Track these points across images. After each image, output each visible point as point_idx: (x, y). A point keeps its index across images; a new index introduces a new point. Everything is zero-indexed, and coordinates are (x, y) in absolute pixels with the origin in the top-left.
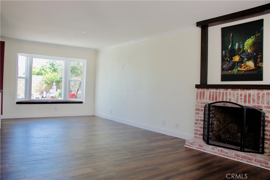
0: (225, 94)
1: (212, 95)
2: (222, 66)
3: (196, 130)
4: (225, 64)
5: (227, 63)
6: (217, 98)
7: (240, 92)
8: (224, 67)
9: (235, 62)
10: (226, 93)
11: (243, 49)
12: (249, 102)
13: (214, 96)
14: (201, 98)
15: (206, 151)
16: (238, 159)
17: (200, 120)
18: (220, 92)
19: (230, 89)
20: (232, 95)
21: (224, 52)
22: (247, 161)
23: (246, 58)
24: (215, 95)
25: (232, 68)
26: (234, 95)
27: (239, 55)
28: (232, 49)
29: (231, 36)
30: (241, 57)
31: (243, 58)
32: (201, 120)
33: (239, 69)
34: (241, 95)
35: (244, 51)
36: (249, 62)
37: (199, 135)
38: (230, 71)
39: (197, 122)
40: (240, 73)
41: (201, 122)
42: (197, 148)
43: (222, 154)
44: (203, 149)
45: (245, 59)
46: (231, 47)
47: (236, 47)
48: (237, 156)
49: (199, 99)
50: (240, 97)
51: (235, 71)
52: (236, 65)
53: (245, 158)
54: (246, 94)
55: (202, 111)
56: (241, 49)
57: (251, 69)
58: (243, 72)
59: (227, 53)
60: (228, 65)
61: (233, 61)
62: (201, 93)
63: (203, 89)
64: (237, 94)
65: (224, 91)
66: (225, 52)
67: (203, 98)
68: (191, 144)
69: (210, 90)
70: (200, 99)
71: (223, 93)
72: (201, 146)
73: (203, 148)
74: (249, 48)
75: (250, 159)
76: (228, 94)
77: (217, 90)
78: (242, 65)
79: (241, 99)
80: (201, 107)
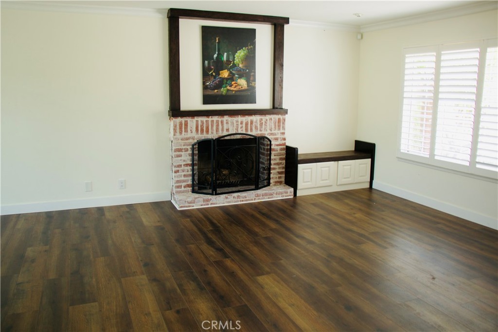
0: (220, 123)
1: (201, 126)
2: (204, 83)
3: (178, 182)
4: (208, 80)
5: (212, 79)
6: (208, 129)
7: (240, 118)
8: (208, 84)
9: (224, 79)
10: (222, 122)
11: (234, 62)
12: (251, 130)
13: (203, 127)
14: (182, 131)
15: (217, 204)
16: (258, 199)
17: (184, 165)
18: (212, 121)
19: (227, 116)
20: (230, 123)
21: (206, 62)
22: (269, 198)
23: (237, 74)
24: (205, 125)
25: (219, 86)
26: (233, 123)
27: (229, 70)
28: (219, 61)
29: (217, 41)
30: (231, 73)
31: (234, 75)
32: (187, 165)
33: (228, 88)
34: (242, 123)
35: (234, 65)
36: (242, 80)
37: (184, 187)
38: (216, 91)
39: (178, 169)
40: (230, 93)
41: (186, 168)
42: (202, 205)
43: (239, 200)
44: (211, 204)
45: (236, 76)
46: (216, 58)
47: (225, 58)
48: (258, 196)
49: (178, 134)
50: (240, 126)
51: (223, 91)
52: (224, 83)
53: (266, 195)
54: (248, 122)
55: (187, 150)
56: (231, 61)
57: (243, 89)
58: (234, 92)
59: (211, 64)
60: (213, 82)
61: (220, 76)
62: (181, 124)
63: (184, 118)
64: (237, 122)
65: (218, 119)
66: (209, 63)
67: (185, 132)
68: (190, 203)
69: (196, 119)
70: (181, 133)
71: (217, 122)
72: (208, 200)
73: (211, 202)
74: (241, 62)
75: (272, 195)
76: (225, 122)
77: (209, 118)
78: (233, 83)
79: (241, 128)
80: (184, 145)
